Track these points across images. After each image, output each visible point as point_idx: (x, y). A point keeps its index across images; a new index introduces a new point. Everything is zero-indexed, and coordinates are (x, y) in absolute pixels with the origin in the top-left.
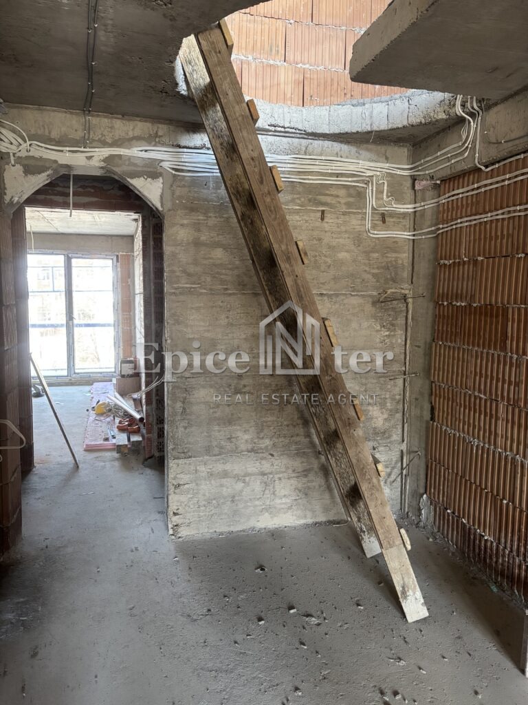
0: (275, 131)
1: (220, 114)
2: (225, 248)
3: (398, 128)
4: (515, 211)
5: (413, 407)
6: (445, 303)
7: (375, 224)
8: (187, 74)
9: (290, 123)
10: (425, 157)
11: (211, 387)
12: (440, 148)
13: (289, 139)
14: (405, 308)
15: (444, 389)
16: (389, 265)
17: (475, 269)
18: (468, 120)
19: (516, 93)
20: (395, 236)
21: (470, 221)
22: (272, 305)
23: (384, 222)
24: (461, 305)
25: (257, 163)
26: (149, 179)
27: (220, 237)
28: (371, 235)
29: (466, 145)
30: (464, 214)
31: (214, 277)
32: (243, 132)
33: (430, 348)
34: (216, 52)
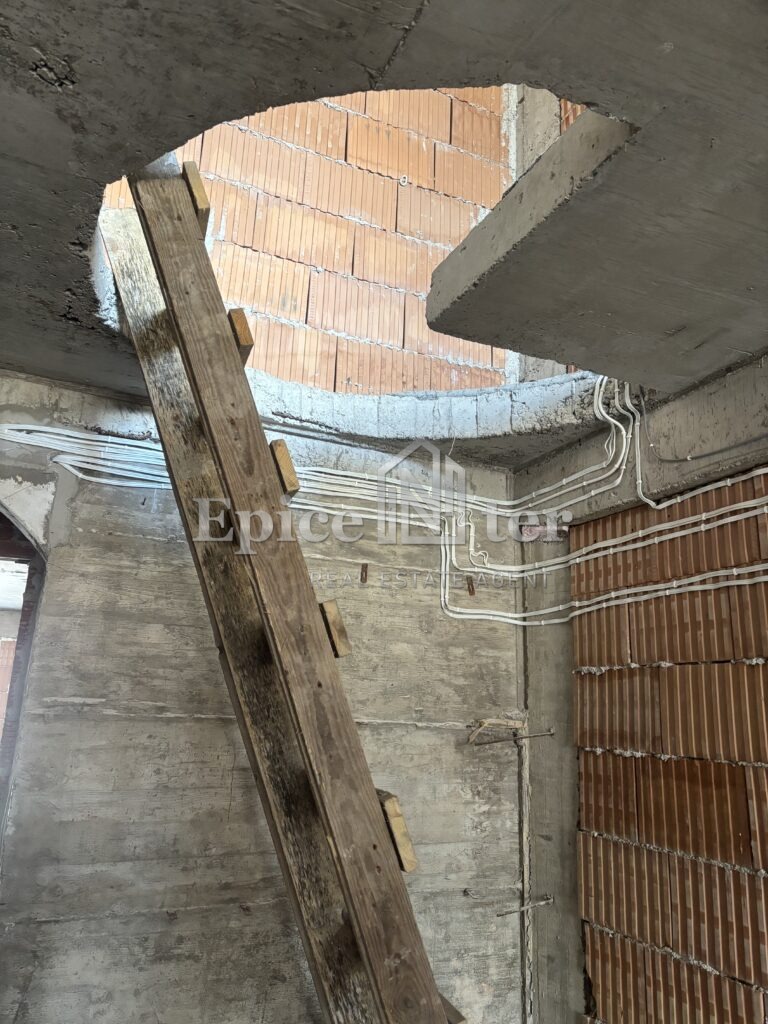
0: (285, 424)
1: (179, 365)
2: (169, 623)
3: (495, 436)
4: (727, 578)
5: (544, 977)
6: (599, 751)
7: (457, 595)
8: (122, 294)
9: (311, 414)
10: (539, 488)
11: (99, 944)
12: (564, 473)
13: (309, 440)
14: (515, 757)
15: (612, 940)
16: (484, 671)
17: (656, 684)
18: (616, 426)
19: (704, 382)
20: (491, 618)
21: (636, 594)
22: (256, 749)
23: (472, 592)
24: (633, 756)
25: (242, 431)
26: (27, 484)
27: (163, 602)
28: (451, 615)
29: (617, 466)
30: (621, 583)
31: (140, 683)
32: (216, 368)
33: (574, 843)
34: (171, 217)
